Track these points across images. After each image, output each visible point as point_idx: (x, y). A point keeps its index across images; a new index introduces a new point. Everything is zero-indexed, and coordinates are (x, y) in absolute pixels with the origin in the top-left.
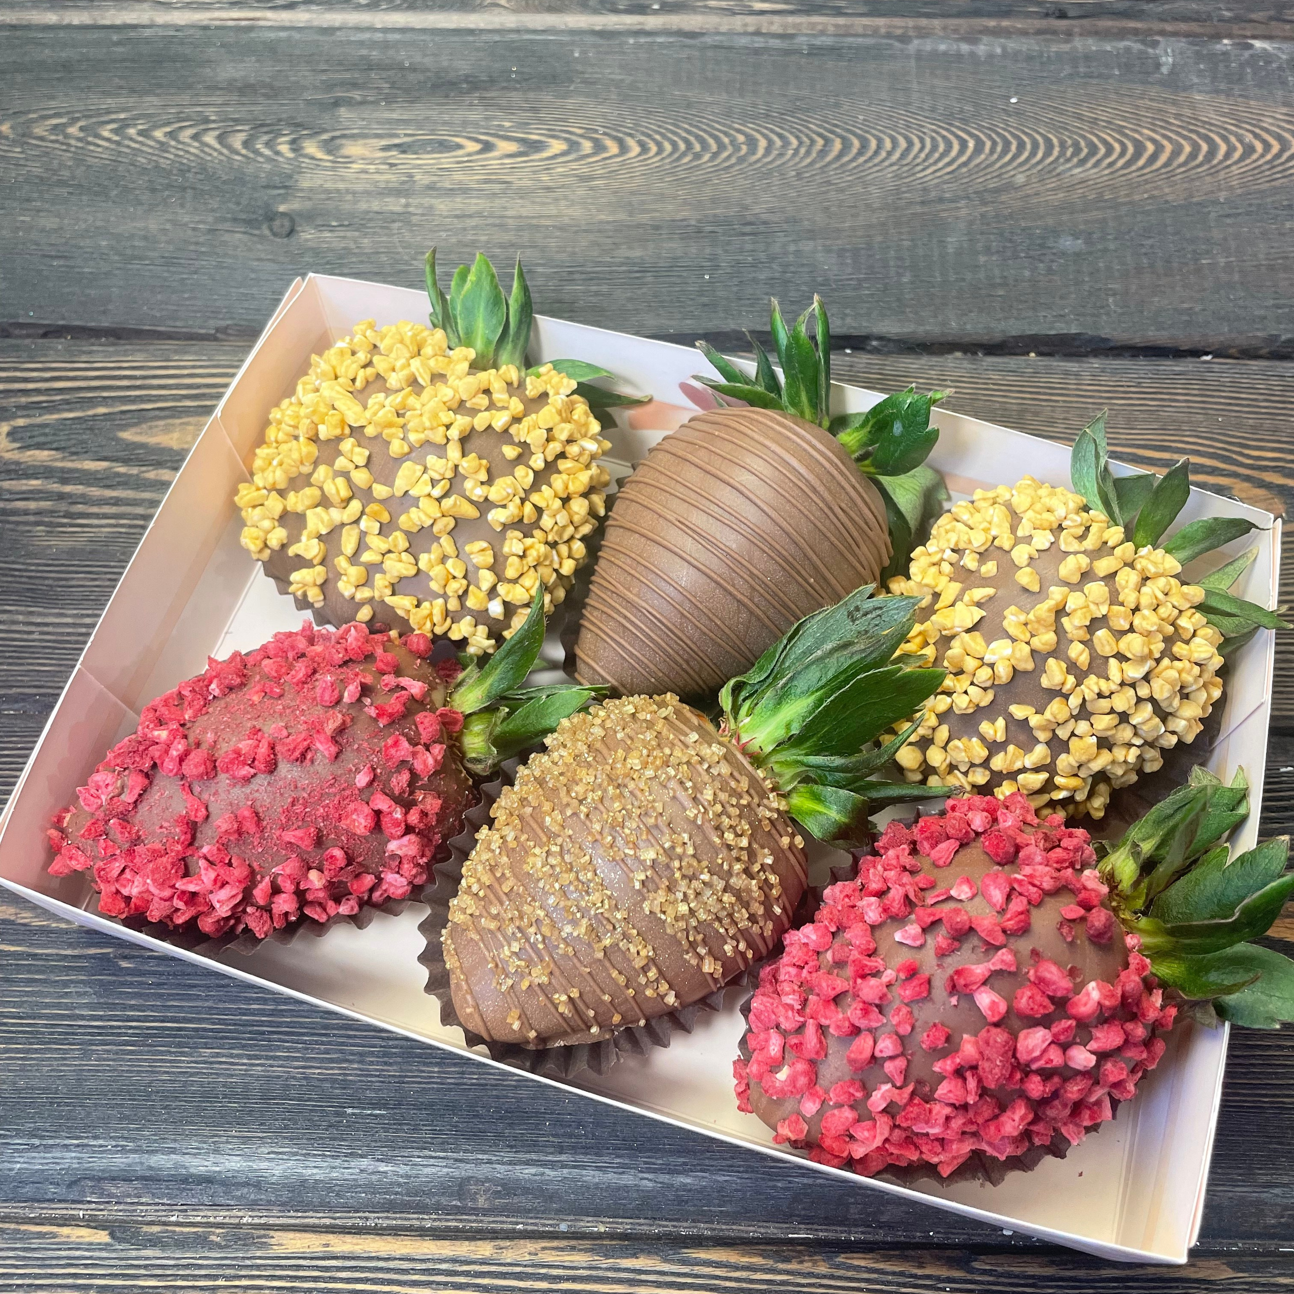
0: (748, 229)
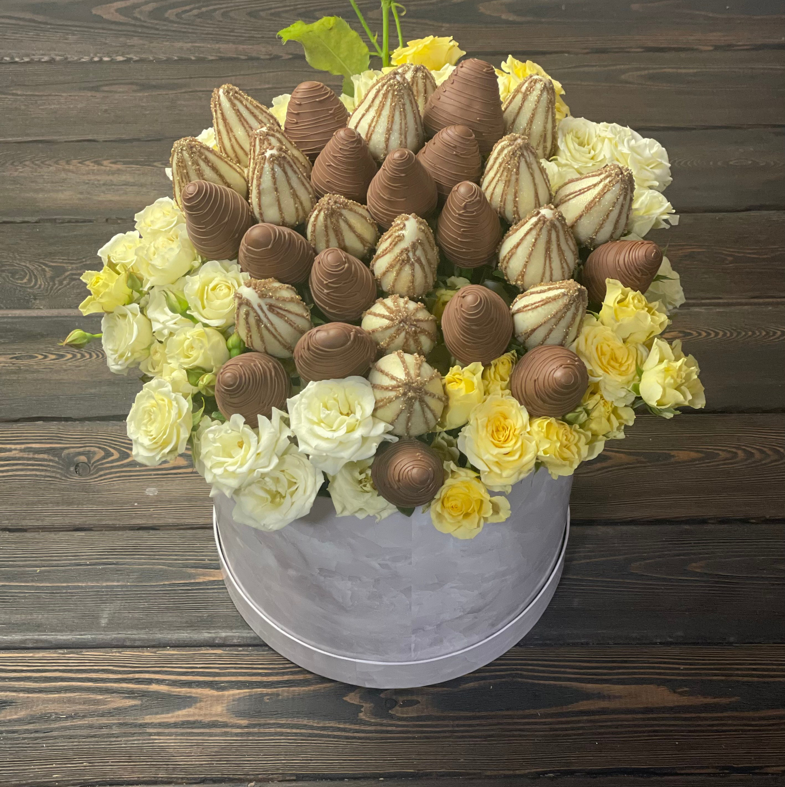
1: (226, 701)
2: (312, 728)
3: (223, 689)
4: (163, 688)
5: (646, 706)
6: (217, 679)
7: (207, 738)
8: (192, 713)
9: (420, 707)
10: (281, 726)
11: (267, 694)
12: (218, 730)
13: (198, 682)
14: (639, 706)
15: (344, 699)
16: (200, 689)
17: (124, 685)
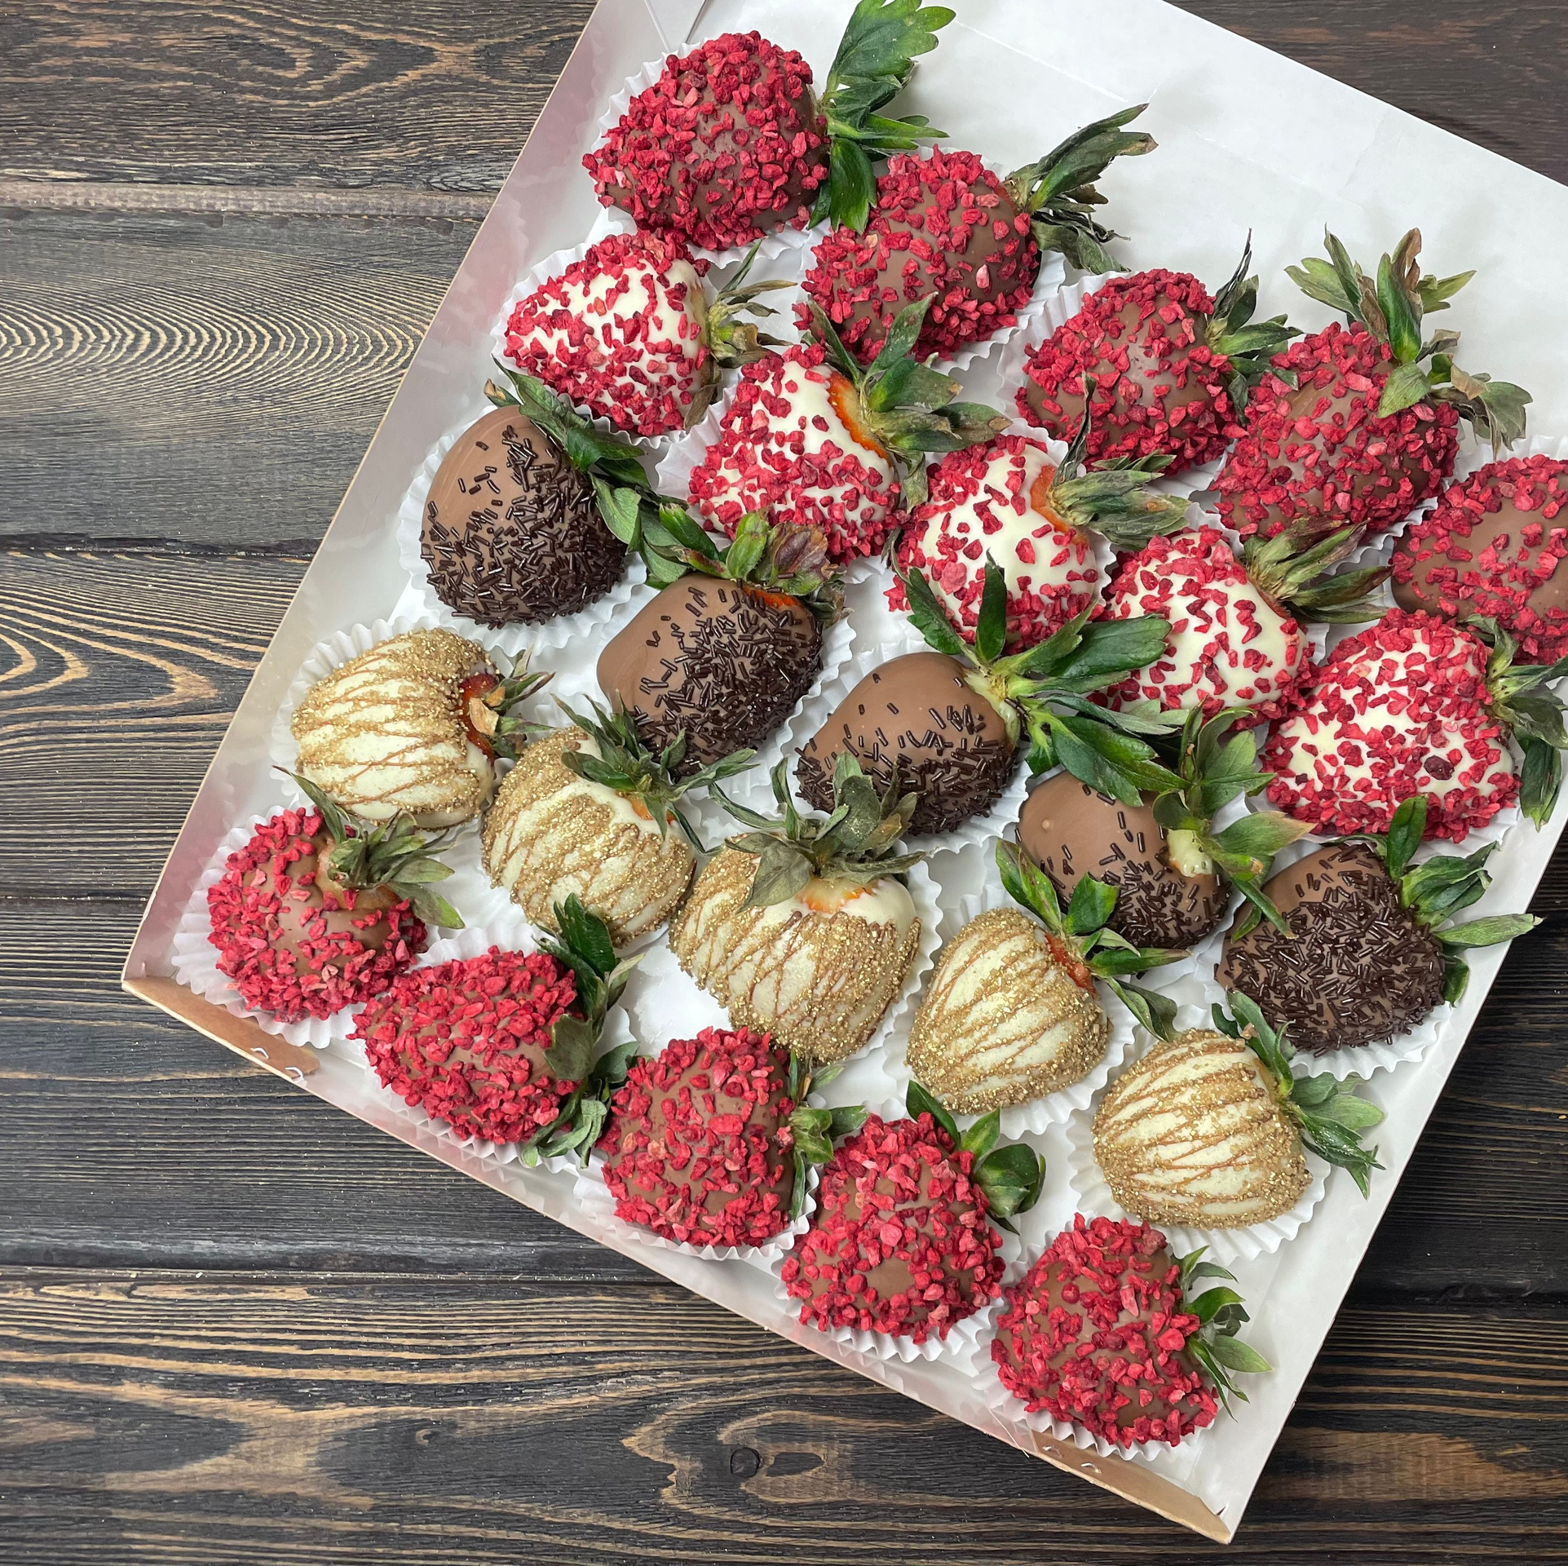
0: (60, 429)
1: (316, 1440)
2: (541, 1526)
3: (310, 1402)
4: (152, 1394)
5: (1412, 1496)
6: (292, 1373)
7: (265, 1544)
8: (225, 1470)
9: (822, 1475)
10: (460, 1517)
11: (425, 1423)
12: (295, 1524)
13: (243, 1379)
14: (1395, 1497)
15: (626, 1442)
16: (249, 1402)
17: (52, 1383)
